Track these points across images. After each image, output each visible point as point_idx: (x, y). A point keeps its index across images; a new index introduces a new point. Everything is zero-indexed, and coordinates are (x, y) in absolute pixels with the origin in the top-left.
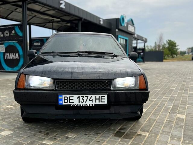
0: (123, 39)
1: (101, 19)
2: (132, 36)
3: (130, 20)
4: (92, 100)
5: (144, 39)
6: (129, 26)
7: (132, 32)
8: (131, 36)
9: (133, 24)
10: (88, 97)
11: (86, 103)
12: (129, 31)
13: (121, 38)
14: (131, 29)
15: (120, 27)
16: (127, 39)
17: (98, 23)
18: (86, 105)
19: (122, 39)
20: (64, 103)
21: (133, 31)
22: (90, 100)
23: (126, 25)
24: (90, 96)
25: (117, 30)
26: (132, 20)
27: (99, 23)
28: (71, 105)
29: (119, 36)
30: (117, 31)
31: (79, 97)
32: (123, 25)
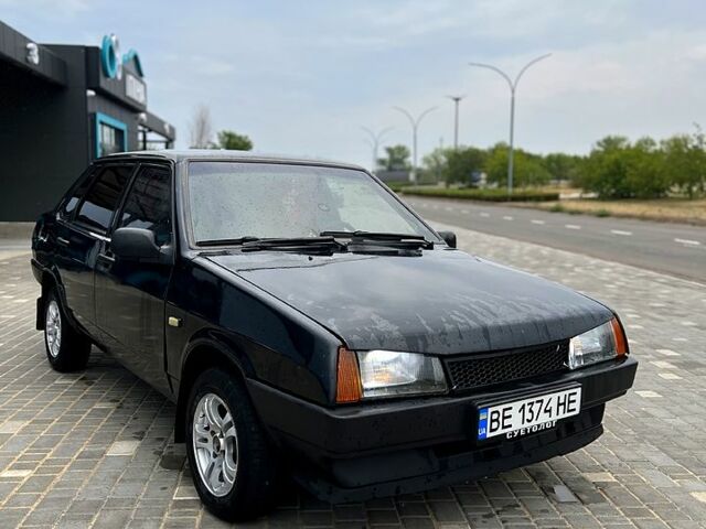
0: (111, 127)
1: (30, 45)
2: (136, 118)
3: (131, 56)
4: (550, 411)
5: (166, 127)
6: (130, 78)
7: (137, 102)
8: (134, 115)
9: (141, 74)
10: (542, 401)
11: (538, 422)
12: (129, 98)
13: (102, 123)
14: (134, 91)
15: (103, 83)
16: (122, 126)
17: (19, 58)
18: (539, 426)
19: (106, 129)
20: (492, 430)
21: (141, 99)
22: (546, 411)
23: (119, 76)
24: (546, 398)
25: (91, 93)
26: (136, 59)
27: (27, 60)
28: (505, 434)
29: (100, 117)
30: (92, 97)
31: (523, 407)
32: (112, 74)
